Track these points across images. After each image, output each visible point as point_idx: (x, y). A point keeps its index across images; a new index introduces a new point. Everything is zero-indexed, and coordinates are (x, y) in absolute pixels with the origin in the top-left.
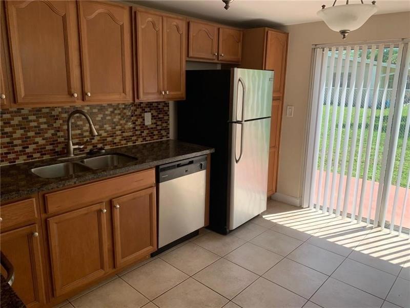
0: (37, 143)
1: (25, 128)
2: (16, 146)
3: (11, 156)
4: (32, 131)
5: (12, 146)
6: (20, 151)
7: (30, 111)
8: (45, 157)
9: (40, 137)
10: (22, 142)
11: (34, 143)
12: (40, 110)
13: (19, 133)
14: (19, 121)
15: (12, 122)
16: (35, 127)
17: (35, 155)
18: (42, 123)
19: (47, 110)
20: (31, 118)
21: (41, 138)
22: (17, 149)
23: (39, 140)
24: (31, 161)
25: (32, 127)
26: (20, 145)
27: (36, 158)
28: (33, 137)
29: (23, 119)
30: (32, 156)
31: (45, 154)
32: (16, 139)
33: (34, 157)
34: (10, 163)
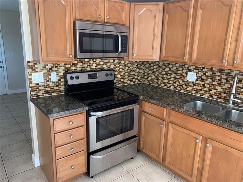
0: (217, 89)
1: (213, 79)
2: (206, 87)
3: (202, 92)
4: (216, 82)
5: (204, 87)
6: (207, 91)
7: (218, 70)
8: (219, 100)
9: (220, 86)
10: (209, 86)
11: (215, 89)
12: (224, 70)
13: (209, 81)
14: (211, 74)
15: (207, 74)
16: (219, 80)
17: (214, 96)
18: (223, 78)
19: (229, 71)
20: (218, 74)
21: (220, 88)
22: (205, 89)
23: (219, 88)
24: (211, 98)
25: (216, 79)
26: (208, 88)
27: (214, 98)
28: (216, 85)
29: (213, 73)
30: (212, 96)
31: (220, 98)
32: (206, 84)
33: (213, 97)
34: (201, 95)
